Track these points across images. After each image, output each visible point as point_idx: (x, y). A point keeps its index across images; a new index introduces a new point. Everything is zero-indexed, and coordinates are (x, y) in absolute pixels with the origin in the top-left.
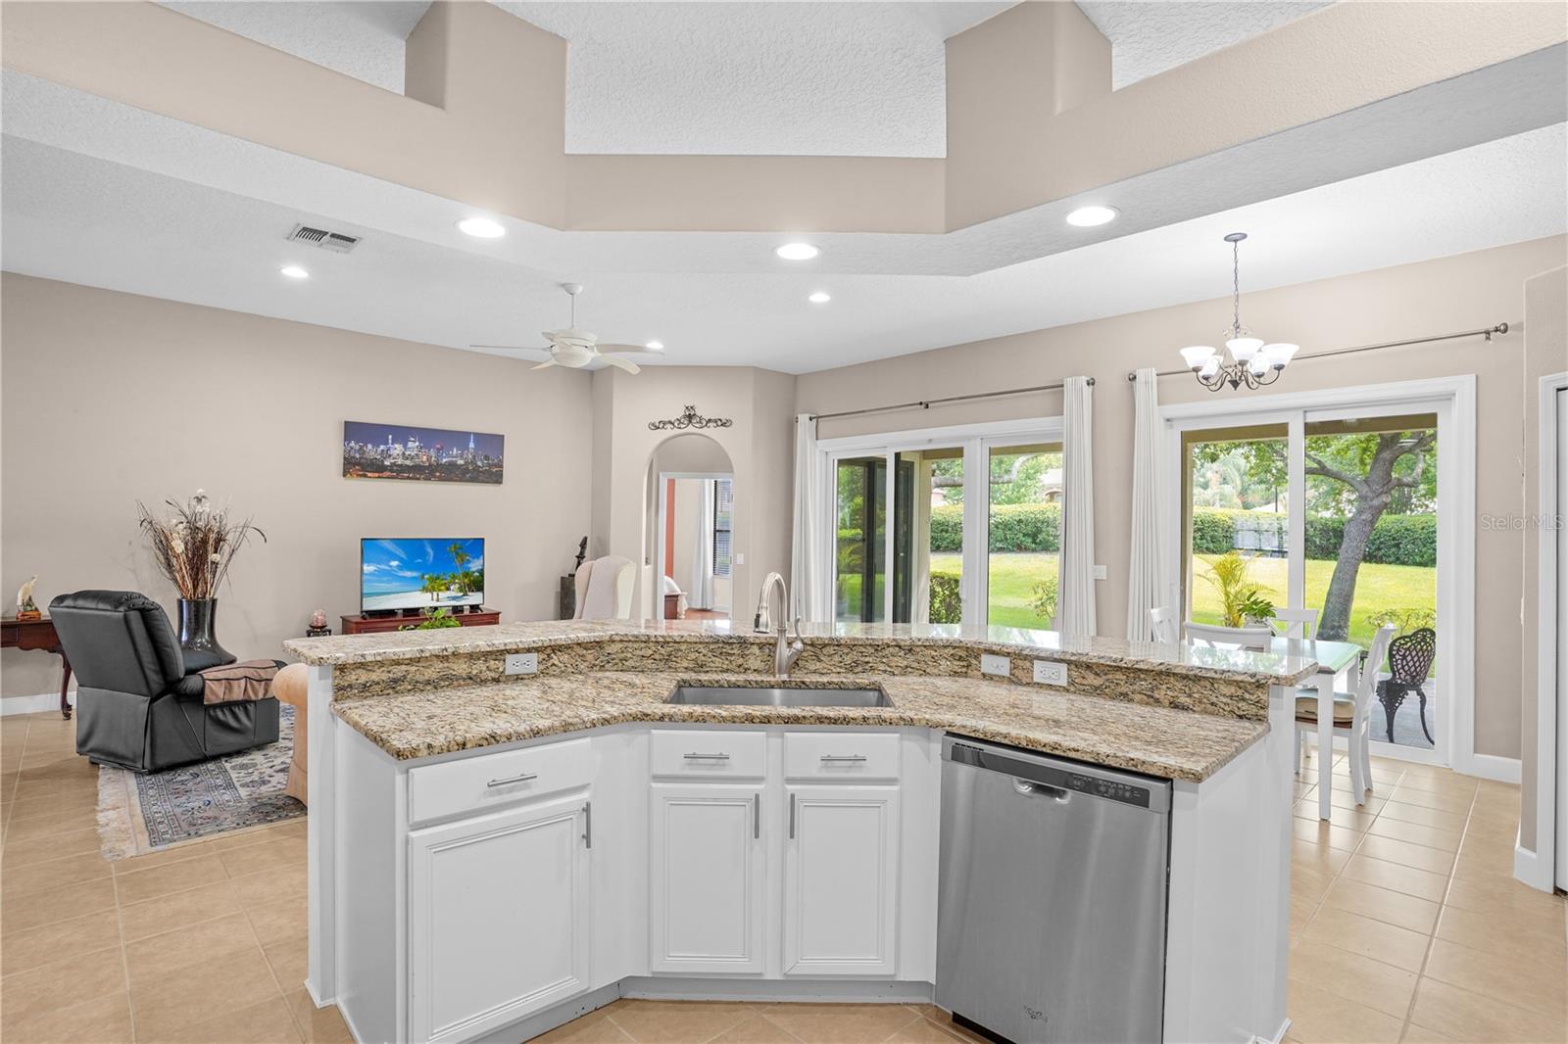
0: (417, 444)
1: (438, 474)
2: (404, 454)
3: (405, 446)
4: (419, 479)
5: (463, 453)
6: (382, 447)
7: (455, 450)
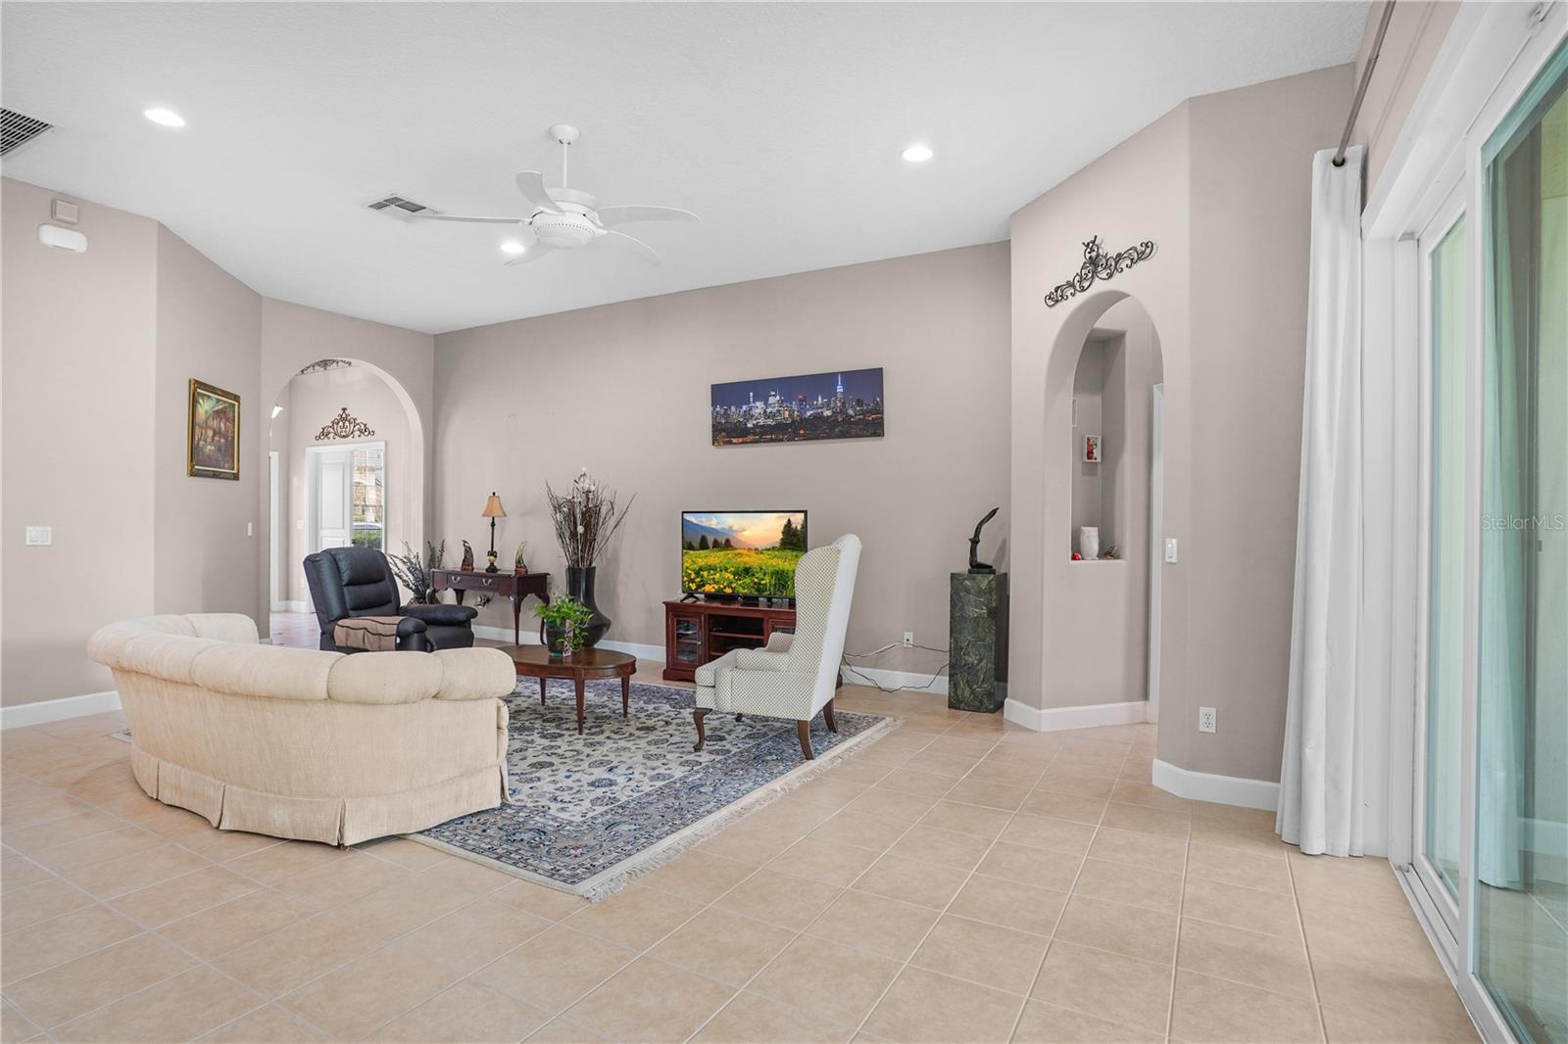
0: (778, 397)
1: (802, 432)
2: (765, 412)
3: (766, 403)
4: (782, 440)
5: (829, 400)
6: (744, 408)
7: (820, 399)
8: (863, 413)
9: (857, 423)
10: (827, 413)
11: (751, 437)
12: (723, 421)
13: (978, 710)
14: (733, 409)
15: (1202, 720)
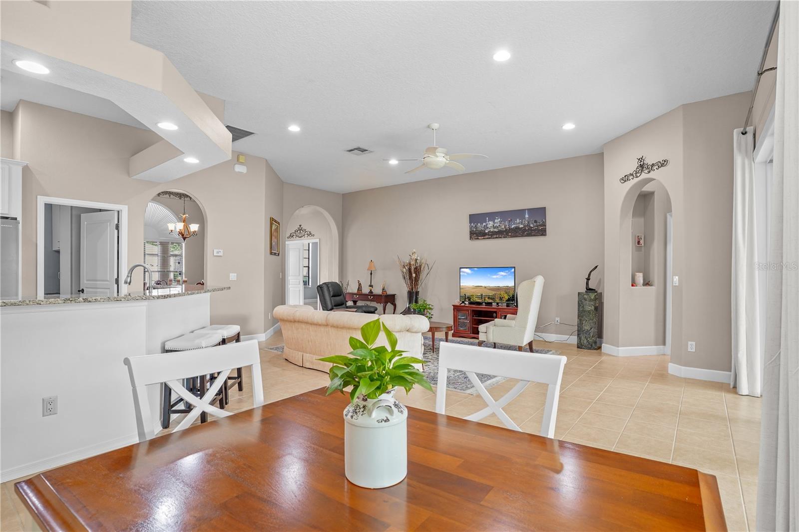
0: (499, 220)
1: (510, 234)
2: (493, 226)
3: (494, 222)
4: (501, 238)
5: (522, 221)
6: (484, 224)
7: (518, 220)
8: (537, 226)
9: (535, 230)
10: (521, 226)
11: (487, 236)
12: (475, 230)
13: (590, 349)
14: (479, 224)
15: (689, 346)
